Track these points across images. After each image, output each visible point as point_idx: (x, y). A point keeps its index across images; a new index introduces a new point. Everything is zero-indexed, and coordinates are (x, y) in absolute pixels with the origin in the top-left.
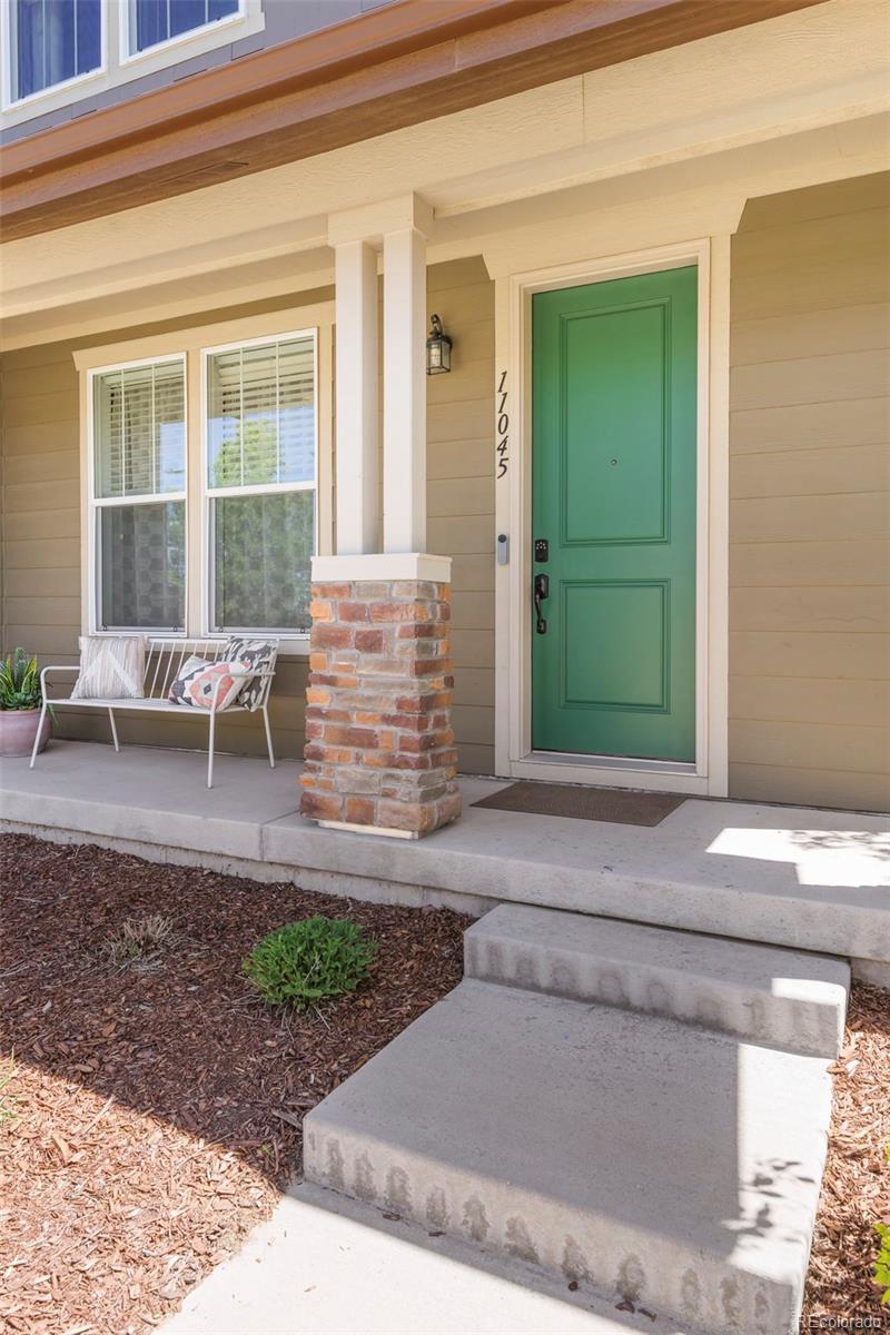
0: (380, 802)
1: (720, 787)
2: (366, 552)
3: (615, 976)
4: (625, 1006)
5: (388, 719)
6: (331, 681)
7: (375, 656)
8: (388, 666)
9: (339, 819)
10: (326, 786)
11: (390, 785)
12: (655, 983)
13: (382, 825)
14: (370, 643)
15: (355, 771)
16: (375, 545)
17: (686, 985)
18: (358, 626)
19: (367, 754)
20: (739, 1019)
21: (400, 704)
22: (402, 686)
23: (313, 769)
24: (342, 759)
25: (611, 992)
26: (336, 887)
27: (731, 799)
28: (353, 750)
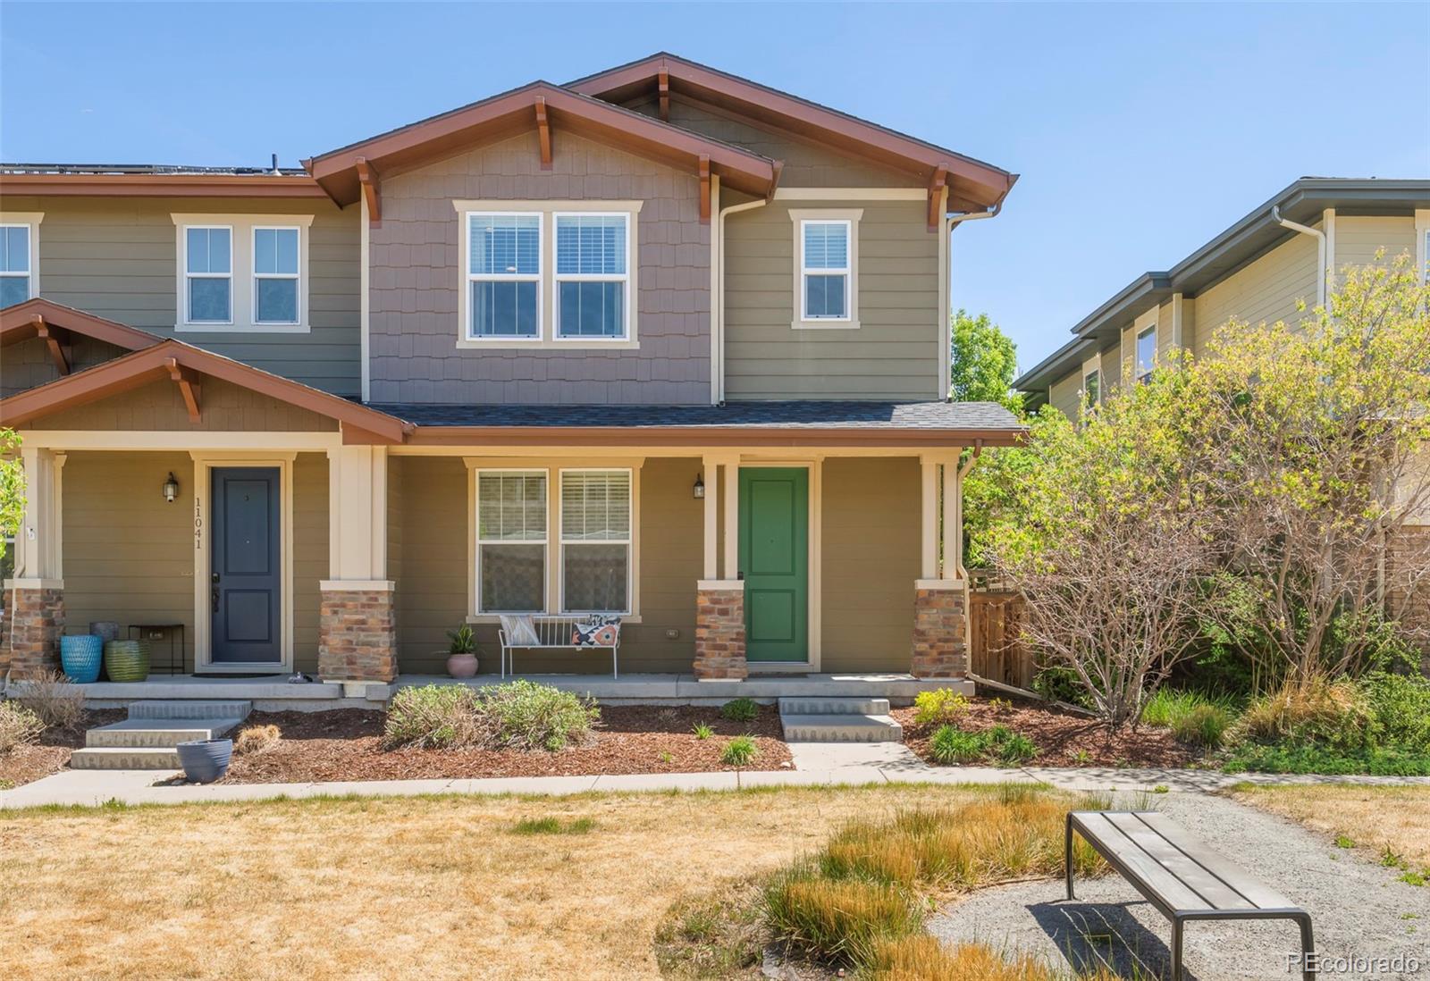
0: (729, 669)
1: (818, 668)
2: (718, 579)
3: (829, 705)
4: (832, 713)
5: (732, 640)
6: (707, 627)
7: (726, 617)
8: (732, 620)
9: (711, 677)
10: (706, 666)
11: (733, 663)
12: (841, 705)
13: (731, 677)
14: (724, 612)
15: (720, 659)
16: (721, 575)
17: (849, 704)
18: (717, 606)
19: (723, 653)
20: (864, 710)
21: (738, 634)
22: (739, 627)
23: (699, 660)
24: (713, 655)
25: (829, 710)
26: (701, 703)
27: (822, 673)
28: (717, 652)
